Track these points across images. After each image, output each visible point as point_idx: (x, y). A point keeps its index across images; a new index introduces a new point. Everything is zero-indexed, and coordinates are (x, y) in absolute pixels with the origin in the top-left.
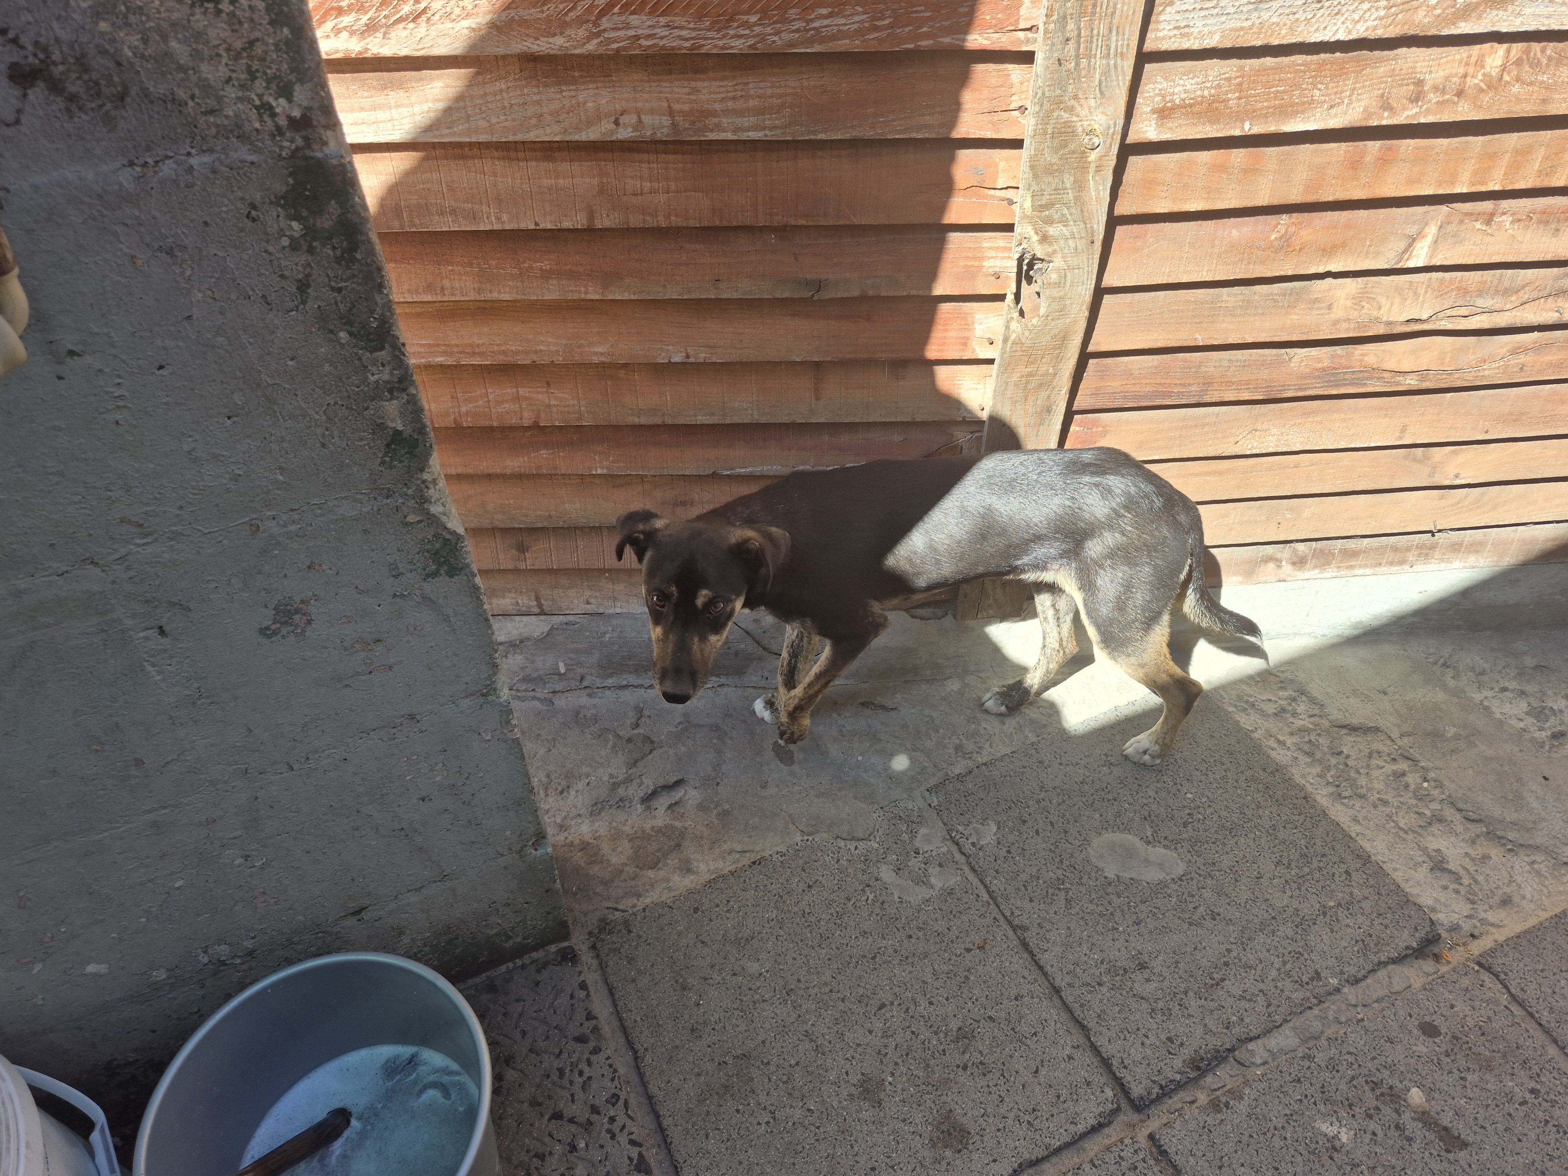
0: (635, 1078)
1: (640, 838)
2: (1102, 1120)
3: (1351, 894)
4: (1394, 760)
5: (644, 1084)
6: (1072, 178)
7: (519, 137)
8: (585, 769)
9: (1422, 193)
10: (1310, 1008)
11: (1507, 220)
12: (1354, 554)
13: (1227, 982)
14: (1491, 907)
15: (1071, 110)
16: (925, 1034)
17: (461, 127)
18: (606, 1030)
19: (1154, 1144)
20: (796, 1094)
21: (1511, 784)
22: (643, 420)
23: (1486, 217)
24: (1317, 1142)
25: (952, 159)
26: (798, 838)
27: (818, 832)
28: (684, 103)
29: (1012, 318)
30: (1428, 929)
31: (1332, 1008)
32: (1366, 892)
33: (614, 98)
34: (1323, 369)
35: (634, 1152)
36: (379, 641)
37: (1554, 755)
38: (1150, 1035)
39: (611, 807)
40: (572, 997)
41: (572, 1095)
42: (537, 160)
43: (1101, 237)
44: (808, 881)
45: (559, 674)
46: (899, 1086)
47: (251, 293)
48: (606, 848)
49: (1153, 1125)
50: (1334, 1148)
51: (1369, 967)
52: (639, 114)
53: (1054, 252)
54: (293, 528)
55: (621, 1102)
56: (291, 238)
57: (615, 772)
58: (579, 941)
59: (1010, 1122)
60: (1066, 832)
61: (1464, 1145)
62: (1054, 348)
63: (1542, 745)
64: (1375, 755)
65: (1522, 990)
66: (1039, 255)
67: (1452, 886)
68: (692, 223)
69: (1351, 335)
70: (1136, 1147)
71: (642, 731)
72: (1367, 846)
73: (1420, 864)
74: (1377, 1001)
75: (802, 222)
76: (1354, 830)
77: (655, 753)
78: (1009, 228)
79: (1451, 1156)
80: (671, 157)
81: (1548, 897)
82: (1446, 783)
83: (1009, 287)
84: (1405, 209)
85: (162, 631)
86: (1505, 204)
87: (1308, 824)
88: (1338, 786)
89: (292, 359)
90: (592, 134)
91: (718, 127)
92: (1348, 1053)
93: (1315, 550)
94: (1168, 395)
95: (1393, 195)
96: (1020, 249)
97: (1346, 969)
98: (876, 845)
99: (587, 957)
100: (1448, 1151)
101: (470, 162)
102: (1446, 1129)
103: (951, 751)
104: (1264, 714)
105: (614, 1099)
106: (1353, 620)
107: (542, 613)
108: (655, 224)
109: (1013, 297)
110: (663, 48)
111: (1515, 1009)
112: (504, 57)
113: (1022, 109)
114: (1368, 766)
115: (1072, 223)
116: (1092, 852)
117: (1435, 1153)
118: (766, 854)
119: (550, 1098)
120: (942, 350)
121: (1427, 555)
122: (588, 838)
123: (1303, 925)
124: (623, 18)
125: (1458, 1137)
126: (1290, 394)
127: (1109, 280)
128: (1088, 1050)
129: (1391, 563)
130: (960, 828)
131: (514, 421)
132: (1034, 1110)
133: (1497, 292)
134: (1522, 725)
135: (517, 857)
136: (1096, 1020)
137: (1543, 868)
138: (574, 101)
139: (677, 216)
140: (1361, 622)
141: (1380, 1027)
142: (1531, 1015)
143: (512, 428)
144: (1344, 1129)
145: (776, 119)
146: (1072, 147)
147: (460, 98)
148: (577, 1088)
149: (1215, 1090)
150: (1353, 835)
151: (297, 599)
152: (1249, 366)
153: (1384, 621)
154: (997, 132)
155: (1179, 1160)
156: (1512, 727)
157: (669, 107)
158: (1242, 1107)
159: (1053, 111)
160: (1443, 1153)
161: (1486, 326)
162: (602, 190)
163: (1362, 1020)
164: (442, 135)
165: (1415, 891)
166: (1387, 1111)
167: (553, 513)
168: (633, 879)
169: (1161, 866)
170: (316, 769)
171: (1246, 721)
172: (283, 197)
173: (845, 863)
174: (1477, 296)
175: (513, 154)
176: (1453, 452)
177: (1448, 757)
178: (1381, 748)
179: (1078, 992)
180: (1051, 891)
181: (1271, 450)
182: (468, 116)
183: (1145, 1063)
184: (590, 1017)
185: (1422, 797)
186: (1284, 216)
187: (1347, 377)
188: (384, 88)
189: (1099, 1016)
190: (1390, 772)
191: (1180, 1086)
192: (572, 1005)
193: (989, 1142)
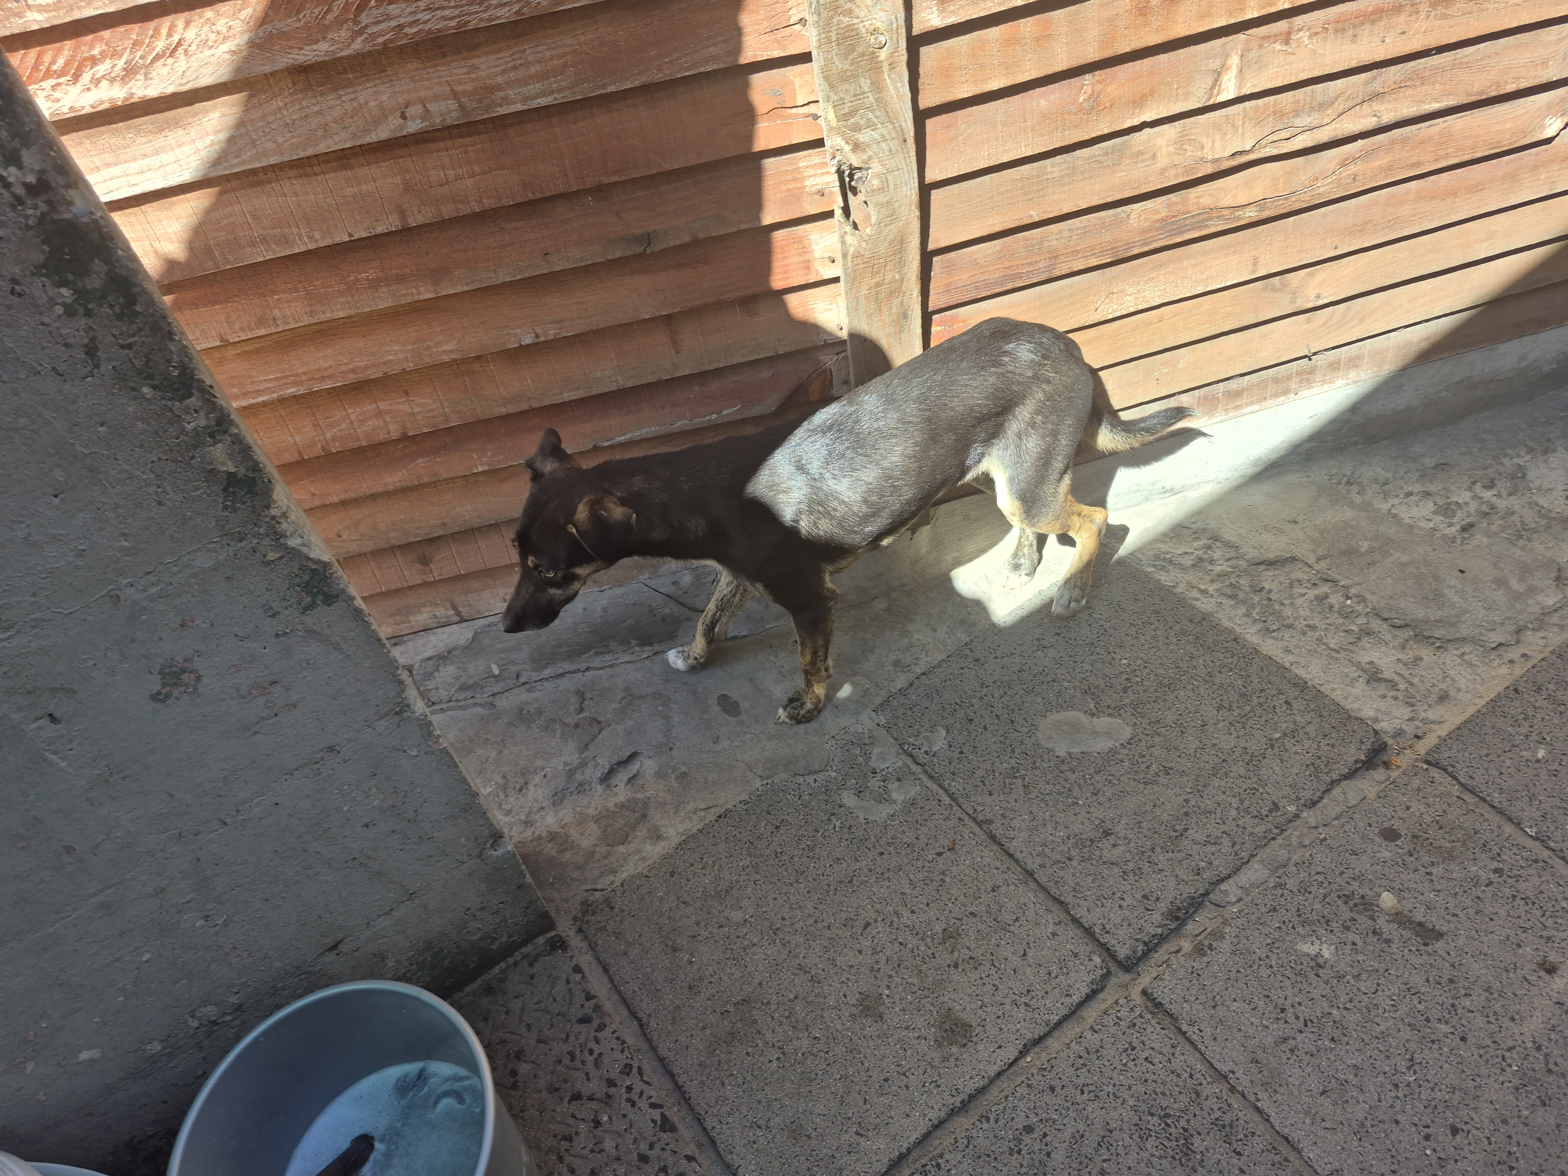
0: (644, 1045)
1: (605, 818)
2: (1094, 987)
3: (1295, 722)
4: (1315, 584)
5: (654, 1049)
6: (868, 81)
7: (310, 152)
8: (539, 763)
9: (1215, 26)
10: (1274, 839)
11: (1304, 35)
12: (1237, 394)
13: (1190, 831)
14: (1430, 706)
15: (849, 13)
16: (912, 942)
17: (249, 154)
18: (608, 1006)
19: (1148, 999)
20: (801, 1026)
21: (1430, 584)
22: (511, 409)
23: (1283, 37)
24: (1302, 964)
25: (747, 85)
26: (758, 783)
27: (776, 774)
28: (465, 83)
29: (846, 233)
30: (1373, 740)
31: (1294, 834)
32: (1308, 717)
33: (395, 92)
34: (1163, 220)
35: (656, 1114)
36: (275, 682)
37: (1466, 547)
38: (1125, 896)
39: (571, 793)
40: (568, 982)
41: (587, 1074)
42: (334, 171)
43: (912, 134)
44: (775, 822)
45: (495, 676)
46: (897, 997)
47: (39, 368)
48: (574, 833)
49: (1145, 981)
50: (1319, 966)
51: (1323, 788)
52: (423, 102)
53: (870, 158)
54: (154, 590)
55: (635, 1071)
56: (64, 305)
57: (568, 759)
58: (565, 928)
59: (1008, 1007)
60: (1012, 722)
61: (1440, 935)
62: (895, 254)
63: (1453, 540)
64: (1296, 584)
65: (1471, 777)
66: (855, 164)
67: (1391, 694)
68: (506, 202)
69: (1181, 180)
70: (1131, 1004)
71: (586, 714)
72: (1302, 673)
73: (1356, 680)
74: (1336, 818)
75: (615, 179)
76: (1287, 660)
77: (604, 733)
78: (819, 143)
79: (1429, 949)
80: (468, 140)
81: (1482, 684)
82: (1368, 596)
83: (835, 202)
84: (1204, 45)
85: (53, 718)
86: (1299, 20)
87: (1242, 664)
88: (1265, 622)
89: (102, 425)
90: (382, 133)
91: (506, 101)
92: (1318, 873)
93: (1199, 397)
94: (1018, 276)
95: (1187, 34)
96: (835, 161)
97: (1301, 795)
98: (834, 774)
99: (576, 942)
100: (1426, 945)
101: (268, 187)
102: (1420, 924)
103: (890, 668)
104: (1182, 568)
105: (627, 1069)
106: (1252, 458)
107: (463, 620)
108: (469, 211)
109: (841, 211)
110: (430, 31)
111: (1468, 797)
112: (273, 74)
113: (802, 21)
114: (1291, 596)
115: (879, 126)
116: (1040, 735)
117: (1414, 949)
118: (730, 806)
119: (566, 1081)
120: (787, 278)
121: (1308, 380)
122: (555, 828)
123: (1253, 761)
124: (381, 10)
125: (1433, 930)
126: (1136, 251)
127: (932, 176)
128: (1070, 924)
129: (1276, 395)
130: (911, 740)
131: (382, 437)
132: (1029, 991)
133: (1312, 108)
134: (1431, 525)
135: (479, 861)
136: (1072, 894)
137: (1472, 658)
138: (355, 104)
139: (489, 198)
140: (1260, 458)
141: (1344, 842)
142: (1483, 800)
143: (382, 444)
144: (1325, 945)
145: (562, 80)
146: (860, 49)
147: (240, 124)
148: (590, 1066)
149: (1197, 935)
150: (1287, 665)
151: (179, 659)
152: (1090, 231)
153: (1282, 453)
154: (783, 50)
155: (1174, 1009)
156: (1421, 529)
157: (452, 90)
158: (1225, 946)
159: (832, 18)
160: (1422, 948)
161: (1309, 144)
162: (407, 187)
163: (1325, 839)
164: (232, 166)
165: (1355, 706)
166: (1362, 919)
167: (446, 520)
168: (606, 857)
169: (1108, 735)
170: (250, 819)
171: (1166, 578)
172: (43, 266)
173: (807, 798)
174: (1293, 117)
175: (309, 170)
176: (1309, 274)
177: (1366, 571)
178: (1300, 575)
179: (1051, 871)
180: (1008, 781)
181: (1132, 310)
182: (254, 141)
183: (1125, 924)
184: (589, 997)
185: (1348, 615)
186: (1087, 76)
187: (1187, 222)
188: (161, 130)
189: (1074, 889)
190: (1312, 598)
191: (1163, 939)
192: (570, 990)
193: (991, 1031)
